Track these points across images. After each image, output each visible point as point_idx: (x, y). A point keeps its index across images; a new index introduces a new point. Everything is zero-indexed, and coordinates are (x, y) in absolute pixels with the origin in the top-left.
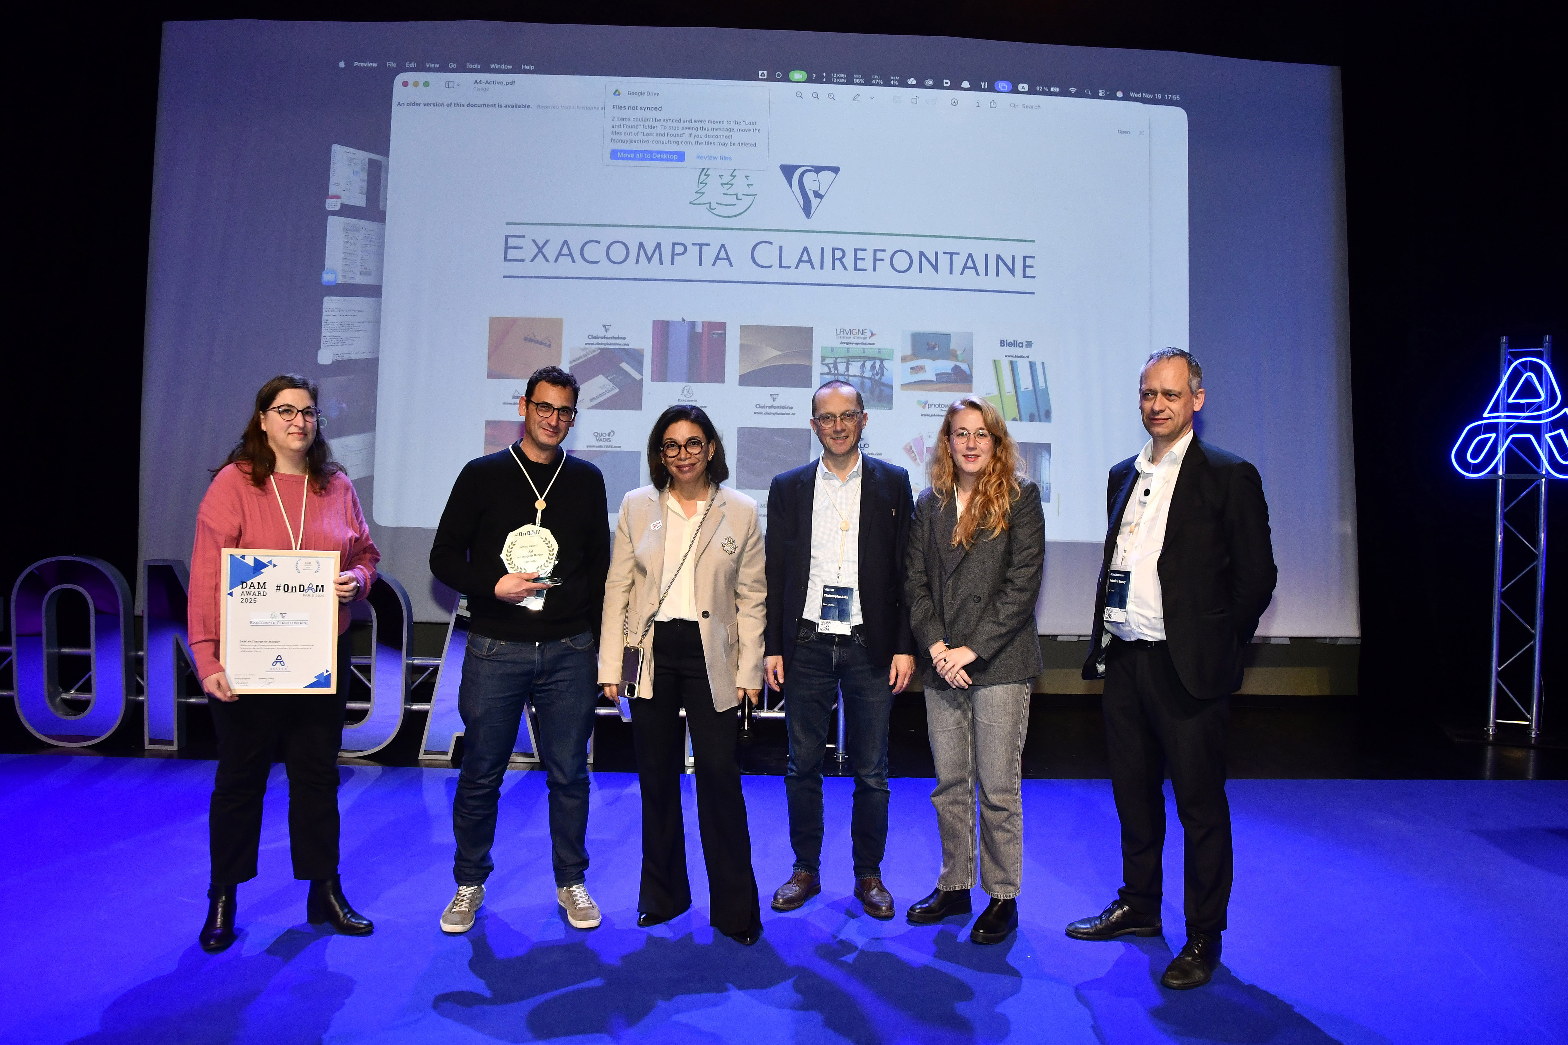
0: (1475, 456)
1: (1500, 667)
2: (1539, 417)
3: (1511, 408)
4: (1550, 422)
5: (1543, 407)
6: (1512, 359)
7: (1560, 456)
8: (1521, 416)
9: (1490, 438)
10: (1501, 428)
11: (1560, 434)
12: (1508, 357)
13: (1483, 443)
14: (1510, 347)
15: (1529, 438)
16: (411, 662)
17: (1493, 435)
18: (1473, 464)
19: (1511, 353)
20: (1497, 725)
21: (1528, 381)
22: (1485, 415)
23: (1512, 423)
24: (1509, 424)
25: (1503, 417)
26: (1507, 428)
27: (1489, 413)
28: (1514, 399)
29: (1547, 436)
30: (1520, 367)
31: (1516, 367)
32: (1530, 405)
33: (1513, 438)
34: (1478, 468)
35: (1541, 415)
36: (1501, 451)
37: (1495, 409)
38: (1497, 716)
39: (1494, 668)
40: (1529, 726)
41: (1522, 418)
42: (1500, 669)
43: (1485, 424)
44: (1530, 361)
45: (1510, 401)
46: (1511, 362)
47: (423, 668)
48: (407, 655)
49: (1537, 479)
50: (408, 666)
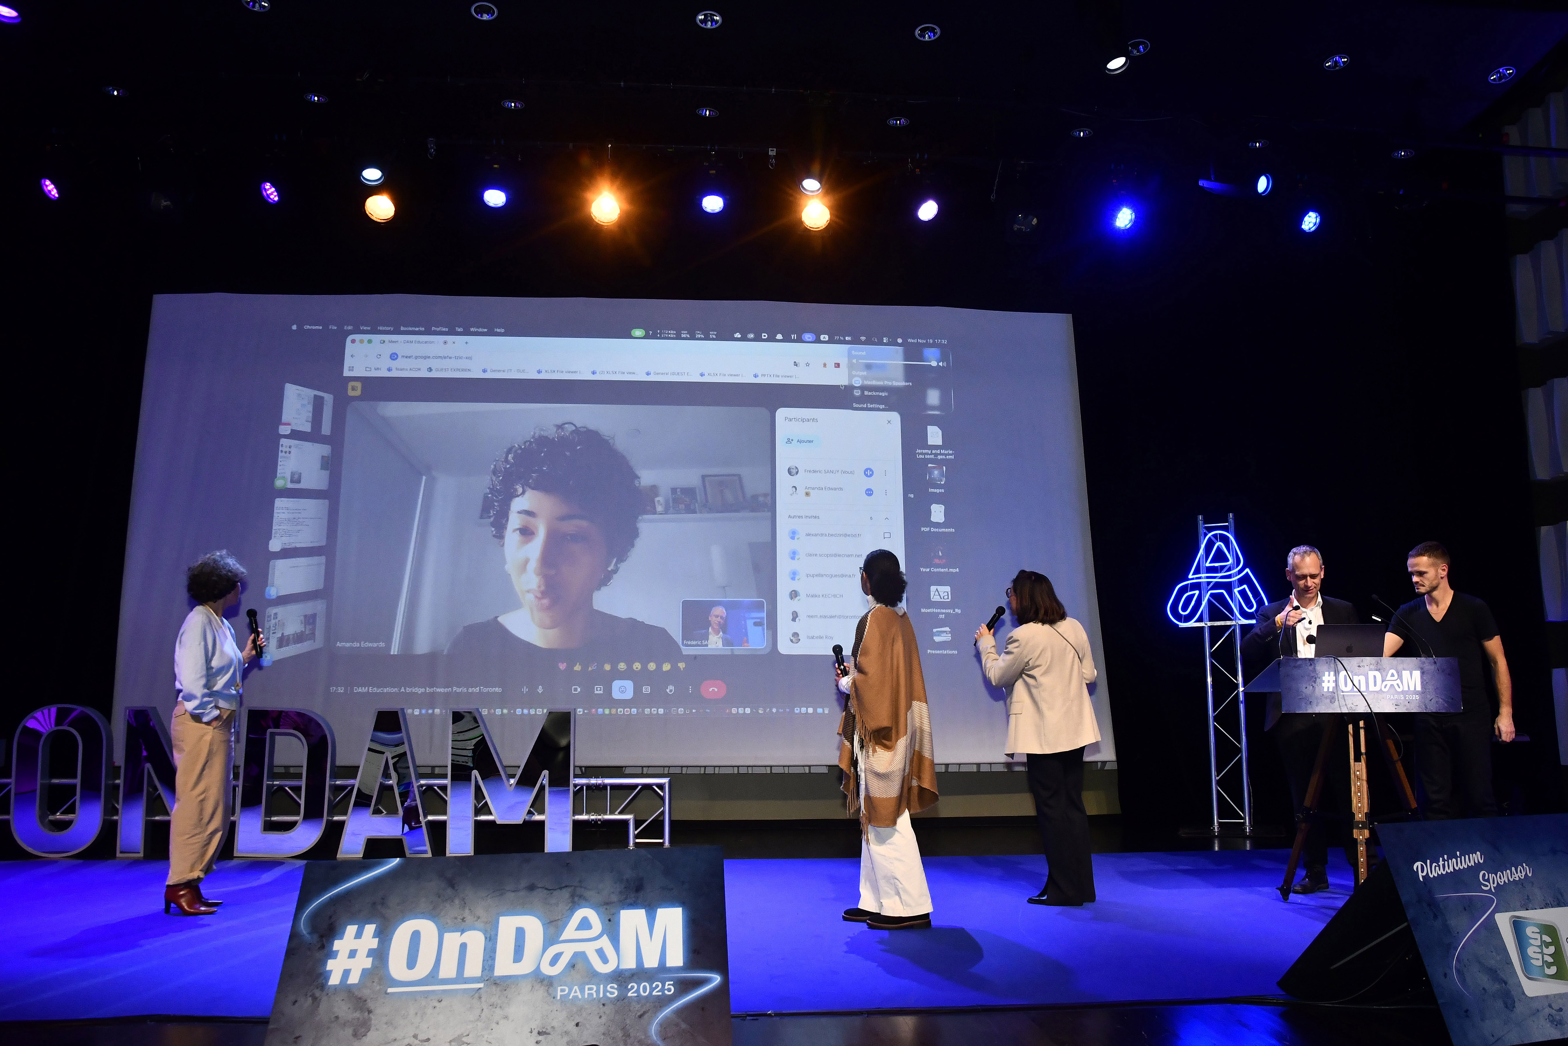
0: (1184, 609)
1: (1218, 776)
2: (1229, 576)
3: (1210, 570)
4: (1238, 579)
5: (1232, 568)
6: (1207, 532)
7: (1247, 606)
8: (1217, 577)
9: (1195, 594)
10: (1203, 586)
11: (1244, 589)
12: (1204, 531)
13: (1190, 598)
14: (1206, 523)
15: (1222, 593)
16: (334, 783)
17: (1197, 592)
18: (1184, 615)
19: (1206, 528)
20: (1219, 823)
21: (1219, 548)
22: (1190, 576)
23: (1212, 582)
24: (1209, 583)
25: (1203, 578)
26: (1208, 585)
27: (1193, 574)
28: (1210, 563)
29: (1236, 591)
30: (1213, 539)
31: (1210, 539)
32: (1222, 567)
33: (1211, 594)
34: (1188, 619)
35: (1231, 574)
36: (1204, 602)
37: (1197, 571)
38: (1219, 817)
39: (1214, 778)
40: (1244, 823)
41: (1218, 577)
42: (1218, 778)
43: (1190, 583)
44: (1219, 534)
45: (1208, 564)
46: (1206, 535)
47: (343, 787)
48: (331, 777)
49: (1233, 625)
50: (331, 786)
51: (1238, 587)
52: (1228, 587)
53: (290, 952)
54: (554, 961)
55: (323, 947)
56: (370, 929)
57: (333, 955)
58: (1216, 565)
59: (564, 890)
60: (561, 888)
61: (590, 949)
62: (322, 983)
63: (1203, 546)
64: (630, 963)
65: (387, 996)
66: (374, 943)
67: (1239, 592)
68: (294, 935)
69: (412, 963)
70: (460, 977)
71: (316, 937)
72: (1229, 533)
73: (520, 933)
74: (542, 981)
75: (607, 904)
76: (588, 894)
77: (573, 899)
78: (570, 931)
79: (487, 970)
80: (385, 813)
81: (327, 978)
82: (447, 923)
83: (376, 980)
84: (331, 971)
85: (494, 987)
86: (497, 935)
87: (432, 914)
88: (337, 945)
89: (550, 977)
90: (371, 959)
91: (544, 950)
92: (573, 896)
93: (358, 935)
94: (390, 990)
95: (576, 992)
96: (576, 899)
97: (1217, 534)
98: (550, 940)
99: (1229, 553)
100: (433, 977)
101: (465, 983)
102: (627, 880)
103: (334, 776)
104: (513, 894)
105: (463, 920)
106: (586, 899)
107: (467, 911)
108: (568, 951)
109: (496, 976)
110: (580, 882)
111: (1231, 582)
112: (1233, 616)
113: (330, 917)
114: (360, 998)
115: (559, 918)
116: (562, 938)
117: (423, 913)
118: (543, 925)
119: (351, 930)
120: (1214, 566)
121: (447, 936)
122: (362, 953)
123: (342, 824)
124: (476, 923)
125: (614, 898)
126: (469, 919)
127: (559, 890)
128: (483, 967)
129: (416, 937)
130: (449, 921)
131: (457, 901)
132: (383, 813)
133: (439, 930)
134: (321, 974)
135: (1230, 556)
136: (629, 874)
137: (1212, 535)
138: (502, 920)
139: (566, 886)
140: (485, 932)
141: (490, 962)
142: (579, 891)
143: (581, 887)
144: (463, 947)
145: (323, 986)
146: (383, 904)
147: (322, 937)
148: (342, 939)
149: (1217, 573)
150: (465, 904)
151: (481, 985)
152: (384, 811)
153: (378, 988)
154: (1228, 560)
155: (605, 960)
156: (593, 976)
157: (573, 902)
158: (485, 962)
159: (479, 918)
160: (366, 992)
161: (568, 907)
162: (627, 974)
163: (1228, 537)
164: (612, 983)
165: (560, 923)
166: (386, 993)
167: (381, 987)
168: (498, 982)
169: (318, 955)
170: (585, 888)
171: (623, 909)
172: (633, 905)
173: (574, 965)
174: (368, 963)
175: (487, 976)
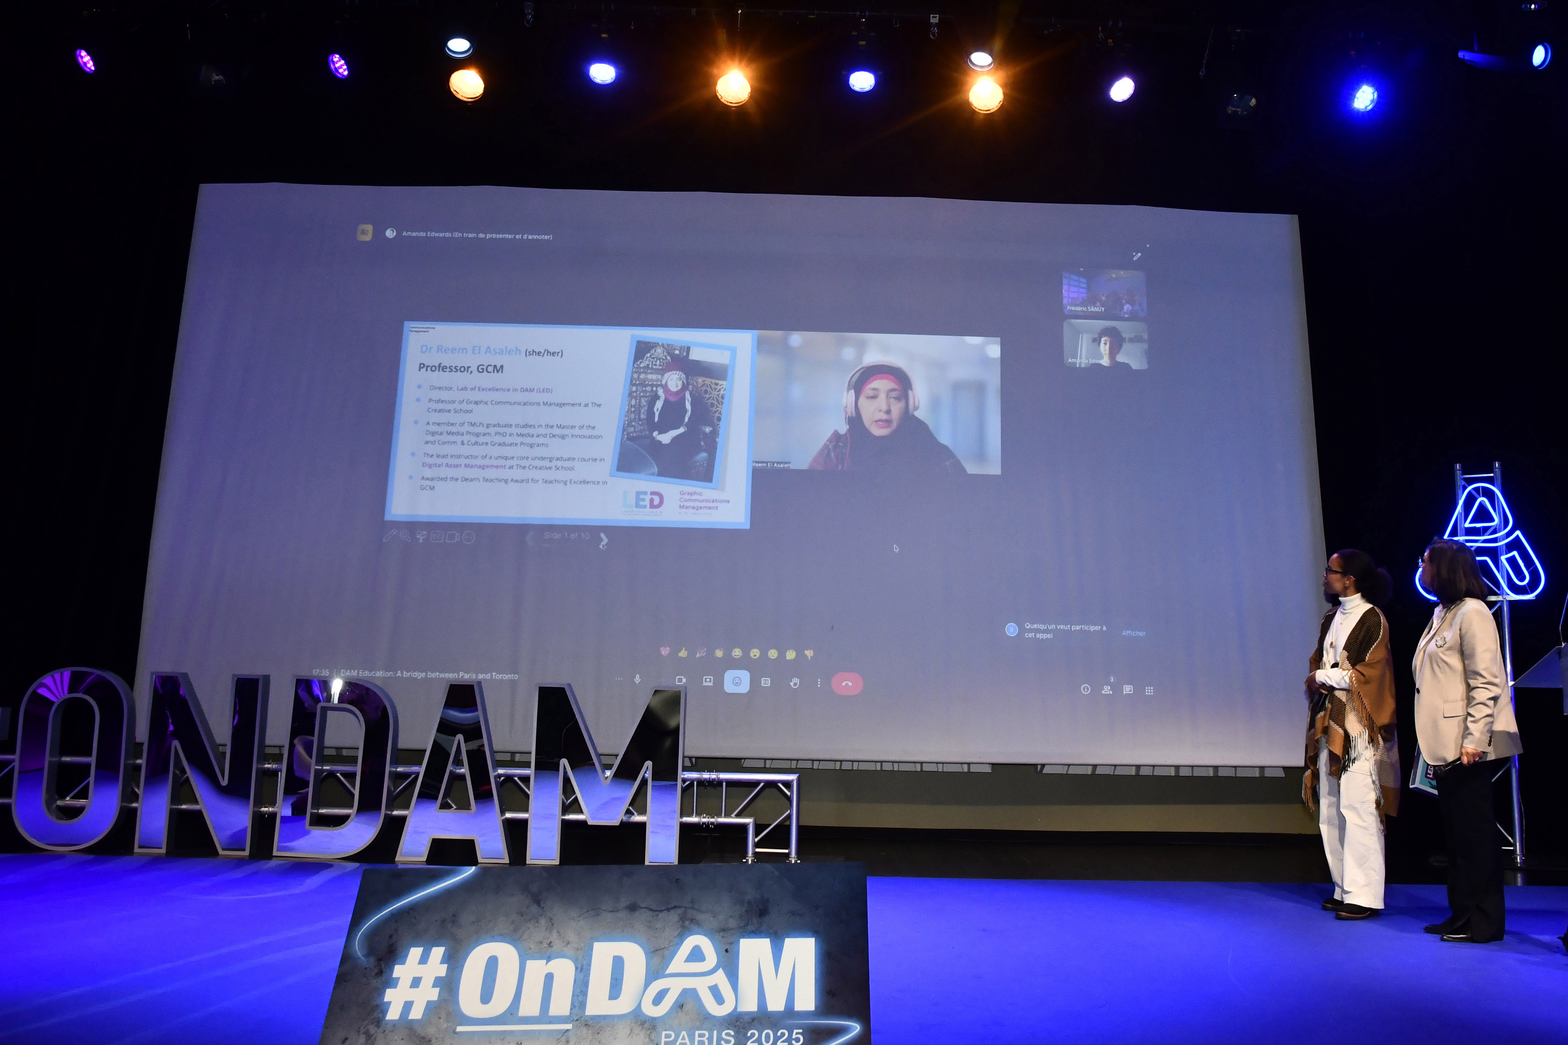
2: (1495, 540)
3: (1470, 531)
5: (1497, 531)
6: (1466, 485)
7: (1517, 578)
11: (1513, 556)
12: (1463, 484)
14: (1464, 473)
15: (1487, 561)
16: (395, 769)
19: (1465, 479)
21: (1482, 506)
22: (1444, 539)
28: (1471, 523)
29: (1503, 558)
30: (1474, 492)
31: (1470, 493)
32: (1485, 529)
35: (1496, 538)
37: (1453, 533)
40: (1514, 851)
41: (1480, 541)
44: (1482, 487)
45: (1467, 525)
46: (1465, 488)
47: (405, 776)
48: (391, 763)
49: (1499, 601)
50: (390, 772)
51: (1506, 554)
52: (1494, 554)
53: (342, 978)
54: (658, 999)
55: (381, 973)
56: (438, 952)
57: (392, 983)
58: (1478, 525)
59: (672, 912)
60: (668, 910)
61: (702, 986)
62: (378, 1018)
63: (1461, 502)
64: (750, 1005)
65: (456, 1035)
66: (442, 970)
67: (1508, 560)
68: (347, 957)
69: (486, 997)
70: (544, 1016)
71: (372, 960)
72: (1494, 485)
73: (618, 963)
74: (643, 1024)
75: (723, 930)
76: (700, 917)
77: (683, 923)
78: (678, 963)
79: (577, 1008)
80: (455, 807)
81: (385, 1012)
82: (530, 949)
83: (443, 1016)
84: (389, 1003)
85: (584, 1030)
86: (590, 965)
87: (513, 937)
88: (398, 971)
89: (654, 1019)
90: (438, 990)
91: (647, 984)
92: (683, 919)
93: (424, 960)
94: (459, 1029)
95: (683, 1038)
96: (687, 923)
97: (1479, 487)
98: (654, 973)
99: (1495, 510)
100: (511, 1014)
101: (550, 1023)
102: (749, 903)
103: (395, 762)
104: (609, 916)
105: (550, 944)
106: (698, 923)
107: (555, 934)
108: (676, 987)
109: (587, 1016)
110: (692, 902)
111: (1497, 547)
112: (1499, 589)
113: (391, 937)
114: (423, 1038)
115: (666, 946)
116: (668, 971)
117: (501, 935)
118: (646, 954)
119: (415, 953)
120: (1475, 527)
121: (530, 964)
122: (427, 982)
123: (403, 819)
124: (565, 949)
125: (732, 923)
126: (557, 944)
127: (665, 911)
128: (573, 1004)
129: (492, 964)
130: (532, 946)
131: (543, 922)
132: (452, 807)
133: (520, 956)
134: (377, 1006)
135: (1496, 515)
136: (751, 894)
137: (1474, 489)
138: (597, 945)
139: (675, 907)
140: (576, 961)
141: (580, 998)
142: (691, 913)
143: (693, 908)
144: (549, 978)
145: (379, 1022)
146: (453, 922)
147: (380, 960)
148: (403, 963)
149: (1480, 535)
150: (553, 925)
151: (569, 1026)
152: (453, 805)
153: (445, 1025)
154: (1493, 520)
155: (720, 1000)
156: (705, 1019)
157: (683, 927)
158: (576, 997)
159: (568, 943)
160: (431, 1031)
161: (677, 933)
162: (747, 1019)
163: (1493, 492)
164: (729, 1029)
165: (666, 952)
166: (455, 1032)
167: (449, 1025)
168: (590, 1022)
169: (375, 982)
170: (698, 910)
171: (744, 937)
172: (756, 933)
173: (682, 1005)
174: (434, 994)
175: (577, 1015)
